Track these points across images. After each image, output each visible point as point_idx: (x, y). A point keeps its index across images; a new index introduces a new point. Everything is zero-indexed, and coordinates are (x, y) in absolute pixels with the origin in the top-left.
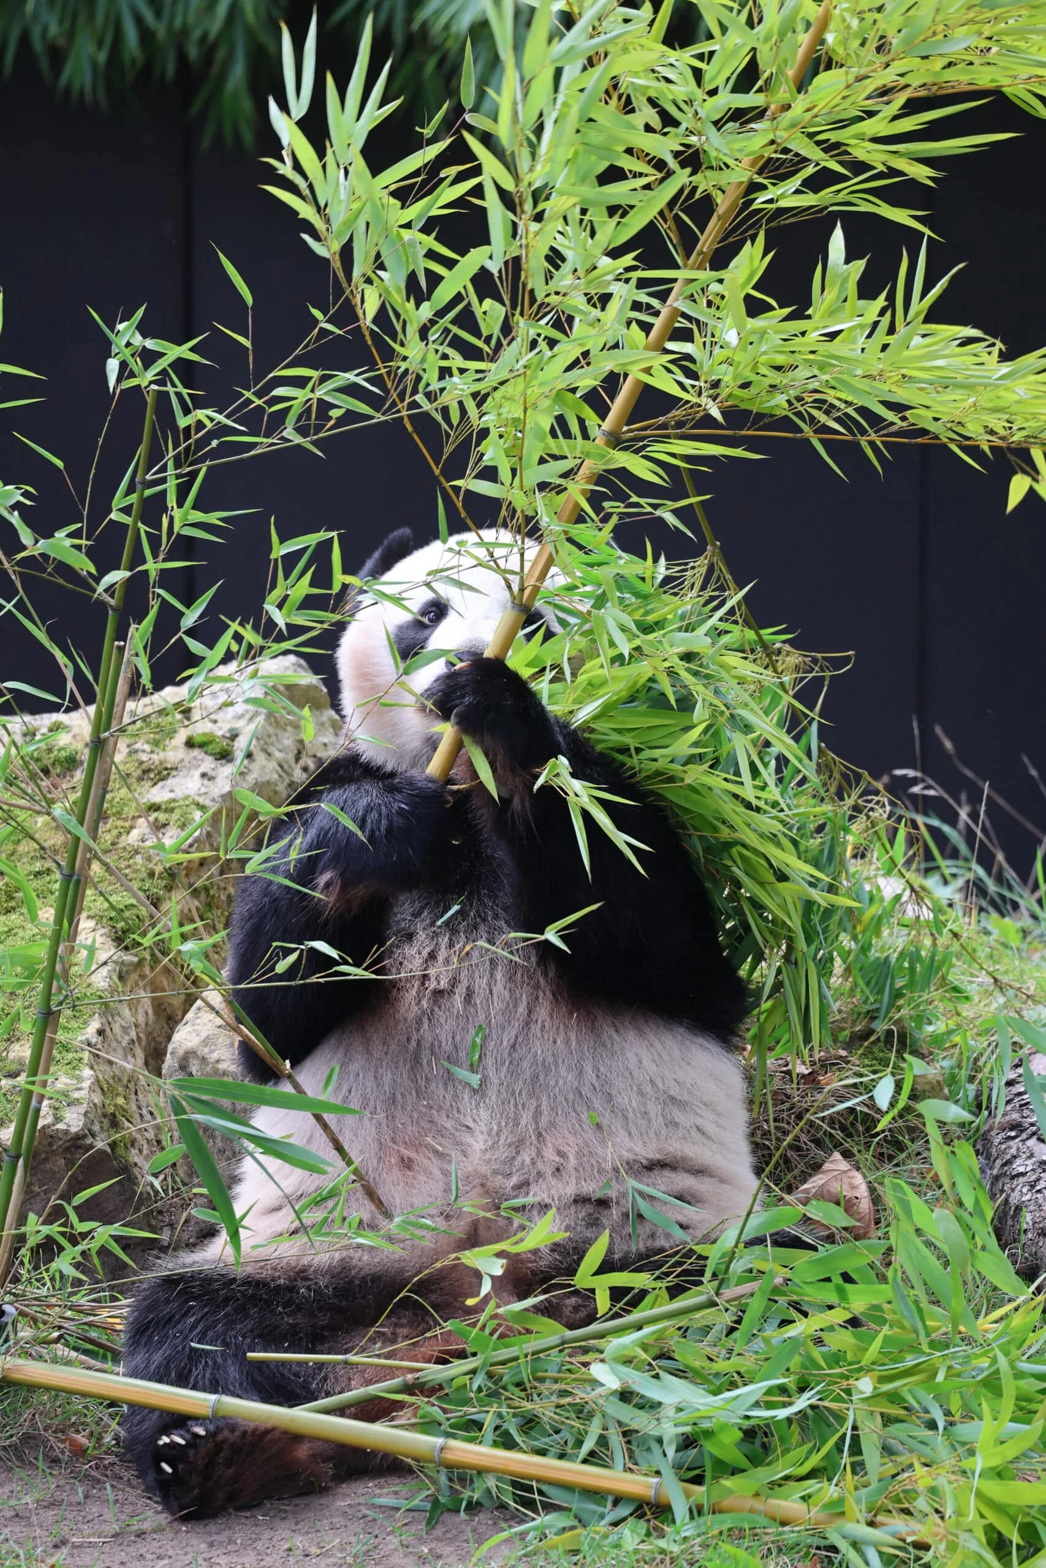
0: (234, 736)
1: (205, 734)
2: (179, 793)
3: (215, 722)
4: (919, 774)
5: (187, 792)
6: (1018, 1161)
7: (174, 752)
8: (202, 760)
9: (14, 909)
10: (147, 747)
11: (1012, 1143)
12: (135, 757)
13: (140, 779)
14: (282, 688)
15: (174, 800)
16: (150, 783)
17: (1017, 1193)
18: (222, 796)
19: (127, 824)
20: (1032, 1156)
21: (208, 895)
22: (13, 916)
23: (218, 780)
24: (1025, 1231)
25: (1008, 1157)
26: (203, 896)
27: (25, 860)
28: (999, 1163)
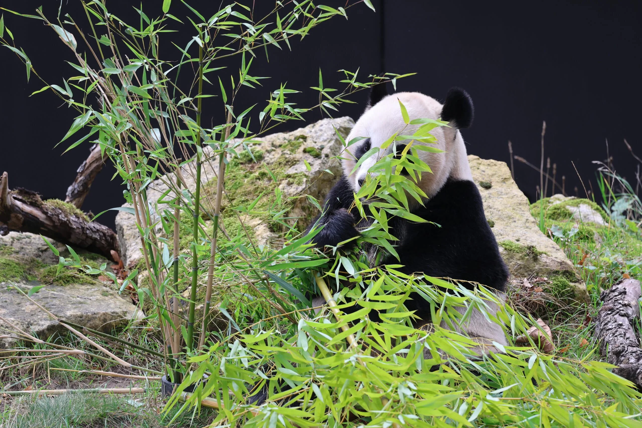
0: (322, 148)
1: (310, 148)
2: (299, 171)
3: (315, 142)
4: (602, 163)
5: (302, 170)
6: (610, 324)
7: (299, 154)
8: (309, 158)
9: (232, 215)
10: (289, 152)
11: (609, 316)
12: (284, 156)
13: (285, 165)
14: (342, 129)
15: (297, 174)
16: (289, 166)
17: (607, 337)
18: (315, 172)
19: (278, 183)
20: (616, 321)
21: (309, 210)
22: (232, 218)
23: (314, 166)
24: (609, 352)
25: (606, 322)
26: (307, 211)
27: (239, 196)
28: (603, 324)
